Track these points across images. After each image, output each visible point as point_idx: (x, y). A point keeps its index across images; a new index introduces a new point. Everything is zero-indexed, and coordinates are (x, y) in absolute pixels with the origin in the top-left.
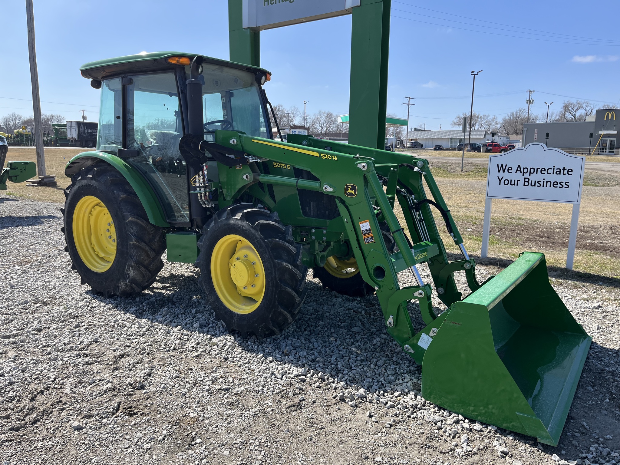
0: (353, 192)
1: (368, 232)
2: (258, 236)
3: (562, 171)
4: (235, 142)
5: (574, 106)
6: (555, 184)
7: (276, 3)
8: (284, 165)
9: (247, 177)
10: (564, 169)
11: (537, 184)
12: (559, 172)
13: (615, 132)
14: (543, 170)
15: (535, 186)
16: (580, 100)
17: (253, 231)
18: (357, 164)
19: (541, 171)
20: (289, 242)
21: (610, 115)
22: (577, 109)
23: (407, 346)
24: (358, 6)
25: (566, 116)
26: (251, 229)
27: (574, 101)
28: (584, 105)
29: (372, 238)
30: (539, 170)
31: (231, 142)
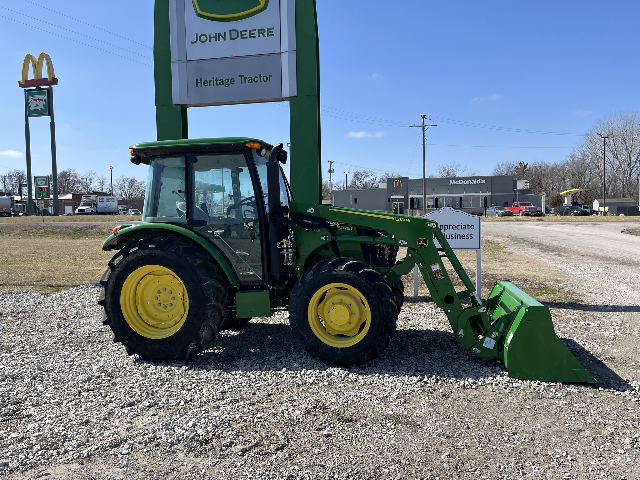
0: (424, 244)
1: (438, 271)
2: (364, 282)
3: (467, 227)
4: (314, 211)
5: (362, 175)
6: (463, 236)
7: (210, 85)
8: (348, 228)
9: (326, 238)
10: (468, 225)
11: (451, 237)
12: (465, 228)
13: (403, 197)
14: (454, 227)
15: (449, 238)
16: (366, 170)
17: (359, 278)
18: (427, 224)
19: (453, 227)
20: (385, 282)
21: (398, 183)
22: (365, 178)
23: (474, 349)
24: (295, 97)
25: (357, 183)
26: (356, 277)
27: (361, 171)
28: (370, 174)
29: (442, 275)
30: (451, 227)
31: (309, 211)
